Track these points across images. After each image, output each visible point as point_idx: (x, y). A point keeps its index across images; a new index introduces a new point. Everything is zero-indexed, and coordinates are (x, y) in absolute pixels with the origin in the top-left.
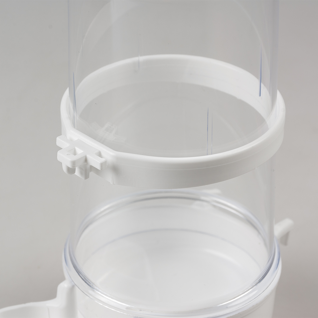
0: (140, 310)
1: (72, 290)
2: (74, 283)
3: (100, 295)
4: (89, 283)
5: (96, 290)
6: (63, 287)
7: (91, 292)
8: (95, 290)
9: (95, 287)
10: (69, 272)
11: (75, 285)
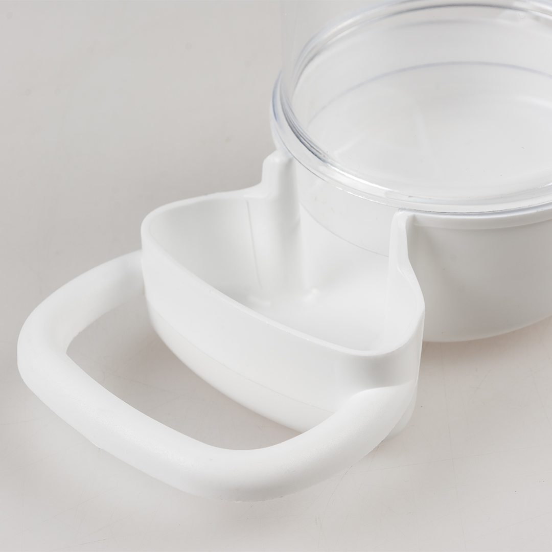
0: (410, 197)
1: (288, 167)
2: (292, 155)
3: (339, 173)
4: (317, 153)
5: (331, 165)
6: (273, 162)
7: (322, 168)
8: (329, 165)
9: (330, 160)
10: (282, 136)
11: (294, 156)
